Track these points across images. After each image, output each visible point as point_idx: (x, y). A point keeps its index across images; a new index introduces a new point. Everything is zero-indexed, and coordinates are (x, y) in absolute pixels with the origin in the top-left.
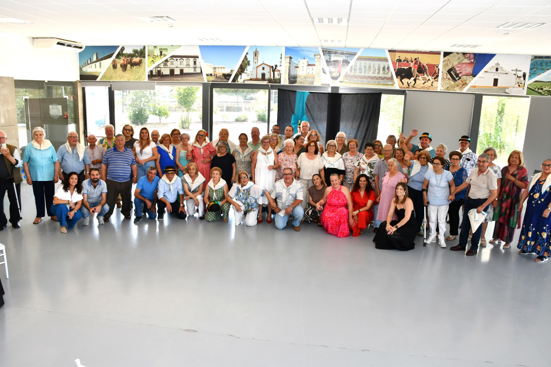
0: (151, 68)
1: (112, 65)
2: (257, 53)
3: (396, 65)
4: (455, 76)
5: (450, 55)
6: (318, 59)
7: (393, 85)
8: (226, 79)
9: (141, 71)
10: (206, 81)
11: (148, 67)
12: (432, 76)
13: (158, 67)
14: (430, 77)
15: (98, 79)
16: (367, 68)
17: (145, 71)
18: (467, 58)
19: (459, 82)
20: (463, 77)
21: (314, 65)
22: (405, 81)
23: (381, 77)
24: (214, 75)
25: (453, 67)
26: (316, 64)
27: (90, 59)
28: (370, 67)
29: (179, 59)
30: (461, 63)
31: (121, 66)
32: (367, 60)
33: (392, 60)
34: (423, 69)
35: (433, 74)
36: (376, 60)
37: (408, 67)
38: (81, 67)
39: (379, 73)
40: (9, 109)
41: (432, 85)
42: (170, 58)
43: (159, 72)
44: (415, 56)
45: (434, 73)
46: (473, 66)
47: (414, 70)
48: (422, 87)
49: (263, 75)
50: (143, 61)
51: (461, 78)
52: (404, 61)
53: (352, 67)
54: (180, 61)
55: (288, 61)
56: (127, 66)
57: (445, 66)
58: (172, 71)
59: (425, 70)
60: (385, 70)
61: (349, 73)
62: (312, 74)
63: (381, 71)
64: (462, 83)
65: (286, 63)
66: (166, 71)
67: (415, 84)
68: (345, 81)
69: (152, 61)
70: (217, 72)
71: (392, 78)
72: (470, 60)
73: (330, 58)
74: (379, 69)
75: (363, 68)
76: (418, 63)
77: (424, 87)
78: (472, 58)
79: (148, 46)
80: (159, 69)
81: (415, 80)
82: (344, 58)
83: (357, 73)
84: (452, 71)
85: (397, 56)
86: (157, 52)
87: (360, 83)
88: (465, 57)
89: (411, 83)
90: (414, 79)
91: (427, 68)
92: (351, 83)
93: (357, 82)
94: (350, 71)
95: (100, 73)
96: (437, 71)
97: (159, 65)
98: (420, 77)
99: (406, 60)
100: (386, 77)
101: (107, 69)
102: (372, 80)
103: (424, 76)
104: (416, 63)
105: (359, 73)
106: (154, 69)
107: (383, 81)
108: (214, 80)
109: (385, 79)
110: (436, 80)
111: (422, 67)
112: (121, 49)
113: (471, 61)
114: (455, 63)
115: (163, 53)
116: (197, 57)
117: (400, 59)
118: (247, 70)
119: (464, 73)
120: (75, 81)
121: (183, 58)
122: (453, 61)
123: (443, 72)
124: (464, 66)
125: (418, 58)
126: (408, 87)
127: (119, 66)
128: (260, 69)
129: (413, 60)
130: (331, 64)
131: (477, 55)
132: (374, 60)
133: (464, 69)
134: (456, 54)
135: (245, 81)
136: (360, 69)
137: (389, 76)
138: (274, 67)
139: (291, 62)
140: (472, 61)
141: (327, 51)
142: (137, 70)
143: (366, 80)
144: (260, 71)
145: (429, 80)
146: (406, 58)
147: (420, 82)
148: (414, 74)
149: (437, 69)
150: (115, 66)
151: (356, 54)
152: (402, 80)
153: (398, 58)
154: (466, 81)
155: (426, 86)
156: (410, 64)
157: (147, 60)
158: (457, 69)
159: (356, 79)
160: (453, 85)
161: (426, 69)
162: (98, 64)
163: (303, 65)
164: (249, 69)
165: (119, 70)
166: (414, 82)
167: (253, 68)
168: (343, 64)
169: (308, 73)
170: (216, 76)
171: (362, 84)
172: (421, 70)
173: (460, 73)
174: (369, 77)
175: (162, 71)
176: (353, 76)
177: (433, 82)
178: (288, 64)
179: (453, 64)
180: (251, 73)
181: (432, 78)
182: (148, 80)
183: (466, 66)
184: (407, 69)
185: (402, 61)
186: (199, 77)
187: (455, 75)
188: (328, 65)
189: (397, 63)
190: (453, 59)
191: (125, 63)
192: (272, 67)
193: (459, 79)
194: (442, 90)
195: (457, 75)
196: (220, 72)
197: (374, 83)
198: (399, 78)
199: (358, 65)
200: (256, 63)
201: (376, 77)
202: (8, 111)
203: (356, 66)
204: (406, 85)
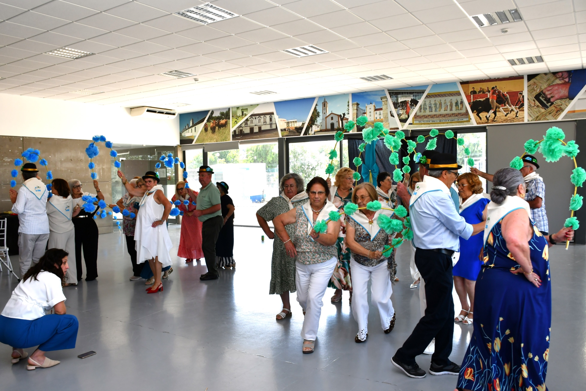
0: (234, 128)
1: (204, 129)
2: (325, 103)
3: (471, 97)
4: (545, 102)
5: (536, 78)
6: (385, 102)
7: (469, 121)
8: (298, 132)
9: (226, 132)
10: (280, 136)
11: (232, 127)
12: (516, 106)
13: (240, 126)
14: (513, 107)
15: (194, 143)
16: (438, 106)
17: (230, 131)
18: (560, 78)
19: (552, 108)
20: (556, 102)
21: (381, 109)
22: (483, 115)
23: (455, 114)
24: (288, 130)
25: (542, 92)
26: (384, 107)
27: (188, 125)
28: (441, 104)
29: (257, 117)
30: (552, 84)
31: (211, 128)
32: (437, 97)
33: (465, 93)
34: (504, 98)
35: (517, 103)
36: (446, 95)
37: (484, 99)
38: (181, 133)
39: (451, 110)
40: (104, 167)
41: (516, 116)
42: (250, 117)
43: (241, 131)
44: (491, 85)
45: (518, 101)
46: (568, 86)
47: (492, 101)
48: (504, 120)
49: (332, 125)
50: (228, 122)
51: (554, 103)
52: (480, 92)
53: (421, 106)
54: (259, 119)
55: (355, 108)
56: (215, 128)
57: (530, 92)
58: (252, 129)
59: (505, 99)
60: (458, 106)
61: (419, 114)
62: (380, 118)
63: (454, 108)
64: (556, 110)
65: (353, 110)
66: (247, 130)
67: (496, 117)
68: (415, 122)
69: (236, 121)
70: (290, 126)
71: (467, 113)
72: (563, 79)
73: (397, 100)
74: (451, 105)
75: (433, 106)
76: (497, 92)
77: (507, 119)
78: (565, 77)
79: (232, 108)
80: (241, 128)
81: (495, 113)
82: (412, 98)
83: (428, 113)
84: (540, 96)
85: (471, 87)
86: (239, 113)
87: (431, 124)
88: (556, 77)
89: (490, 116)
90: (493, 111)
91: (508, 96)
92: (422, 124)
93: (428, 123)
94: (419, 111)
95: (195, 136)
96: (521, 99)
97: (241, 124)
98: (501, 108)
99: (481, 91)
100: (461, 113)
101: (200, 133)
102: (444, 118)
103: (505, 107)
104: (493, 93)
105: (430, 112)
106: (237, 129)
107: (457, 117)
108: (287, 134)
109: (459, 115)
110: (520, 109)
111: (502, 97)
112: (211, 113)
113: (565, 81)
114: (544, 86)
115: (244, 113)
116: (273, 113)
117: (475, 90)
118: (317, 122)
119: (557, 96)
120: (176, 145)
121: (261, 116)
122: (540, 85)
123: (529, 99)
124: (556, 88)
125: (496, 87)
126: (487, 121)
127: (209, 128)
128: (329, 119)
129: (490, 90)
130: (399, 106)
131: (572, 72)
132: (445, 95)
133: (556, 92)
134: (544, 75)
135: (315, 133)
136: (430, 107)
137: (464, 111)
138: (342, 116)
139: (358, 108)
140: (567, 80)
141: (393, 92)
142: (223, 131)
143: (438, 119)
144: (329, 121)
145: (512, 110)
146: (481, 88)
147: (501, 114)
148: (493, 105)
149: (522, 97)
150: (206, 129)
151: (424, 92)
152: (480, 115)
153: (472, 90)
154: (561, 106)
155: (509, 119)
156: (487, 94)
157: (231, 121)
158: (547, 93)
159: (426, 119)
160: (544, 113)
161: (508, 98)
162: (193, 128)
163: (370, 111)
164: (319, 120)
165: (209, 133)
166: (494, 116)
167: (322, 119)
168: (411, 105)
169: (375, 119)
170: (289, 130)
171: (433, 124)
172: (501, 100)
173: (552, 97)
174: (441, 115)
175: (243, 130)
176: (423, 116)
177: (518, 112)
178: (356, 111)
179: (541, 88)
180: (321, 124)
181: (515, 108)
182: (233, 140)
183: (559, 88)
184: (484, 100)
185: (477, 92)
186: (275, 133)
187: (545, 100)
188: (396, 108)
189: (472, 95)
190: (541, 82)
191: (214, 125)
192: (341, 116)
193: (550, 105)
194: (530, 120)
195: (548, 100)
196: (293, 126)
197: (447, 122)
198: (475, 113)
199: (427, 103)
200: (325, 113)
201: (448, 114)
202: (103, 169)
203: (425, 104)
204: (484, 119)
